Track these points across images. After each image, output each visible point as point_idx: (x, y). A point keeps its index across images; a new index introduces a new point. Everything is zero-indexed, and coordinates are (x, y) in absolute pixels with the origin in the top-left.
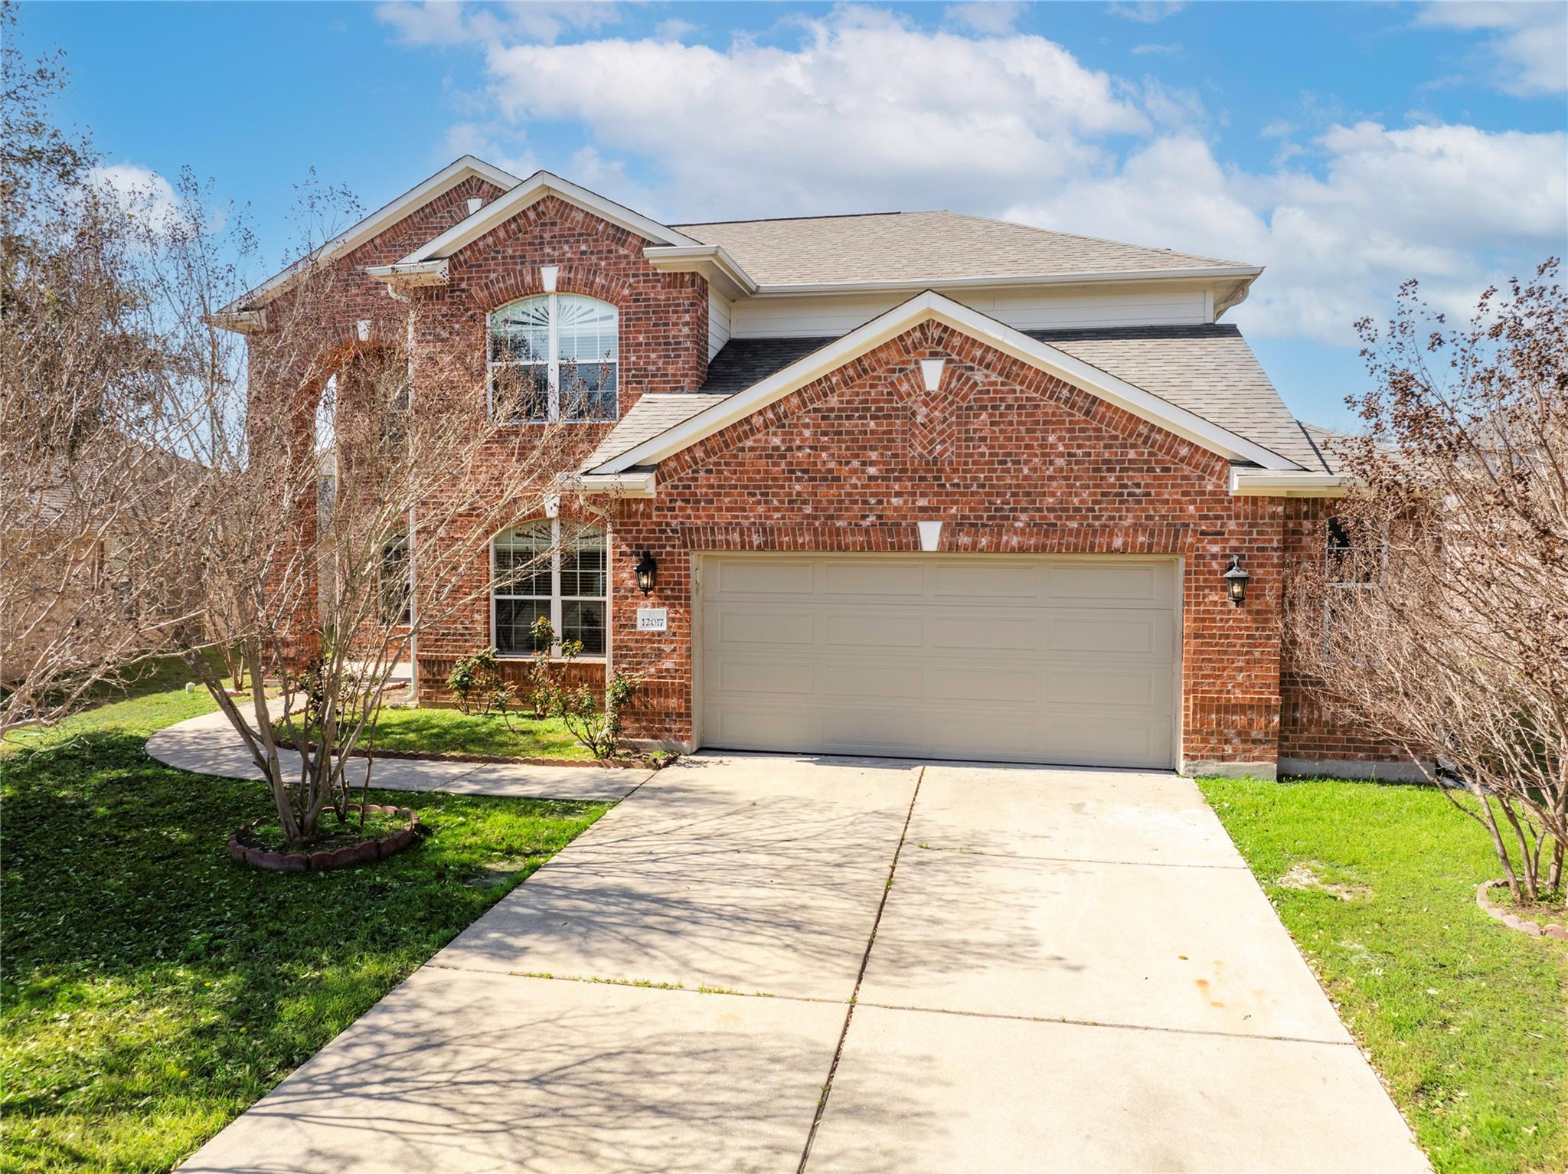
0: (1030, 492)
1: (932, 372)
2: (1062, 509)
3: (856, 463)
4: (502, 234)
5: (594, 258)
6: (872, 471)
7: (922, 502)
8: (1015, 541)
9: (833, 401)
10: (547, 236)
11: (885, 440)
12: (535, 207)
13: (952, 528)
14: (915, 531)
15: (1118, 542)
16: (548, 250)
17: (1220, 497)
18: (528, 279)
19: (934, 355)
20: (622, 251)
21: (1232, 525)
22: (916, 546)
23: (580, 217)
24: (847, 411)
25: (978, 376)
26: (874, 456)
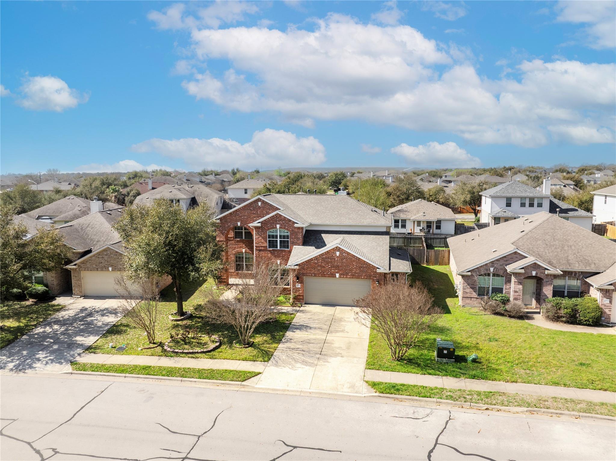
0: (351, 270)
1: (338, 254)
2: (355, 273)
3: (327, 265)
4: (270, 219)
5: (285, 224)
6: (329, 266)
7: (336, 271)
8: (349, 277)
9: (324, 256)
10: (278, 220)
11: (331, 262)
12: (275, 215)
13: (340, 275)
14: (335, 275)
15: (363, 277)
16: (278, 222)
17: (376, 272)
18: (275, 226)
19: (338, 251)
20: (290, 223)
21: (377, 276)
22: (336, 277)
23: (283, 217)
24: (326, 258)
25: (344, 254)
26: (330, 264)
